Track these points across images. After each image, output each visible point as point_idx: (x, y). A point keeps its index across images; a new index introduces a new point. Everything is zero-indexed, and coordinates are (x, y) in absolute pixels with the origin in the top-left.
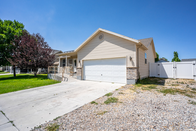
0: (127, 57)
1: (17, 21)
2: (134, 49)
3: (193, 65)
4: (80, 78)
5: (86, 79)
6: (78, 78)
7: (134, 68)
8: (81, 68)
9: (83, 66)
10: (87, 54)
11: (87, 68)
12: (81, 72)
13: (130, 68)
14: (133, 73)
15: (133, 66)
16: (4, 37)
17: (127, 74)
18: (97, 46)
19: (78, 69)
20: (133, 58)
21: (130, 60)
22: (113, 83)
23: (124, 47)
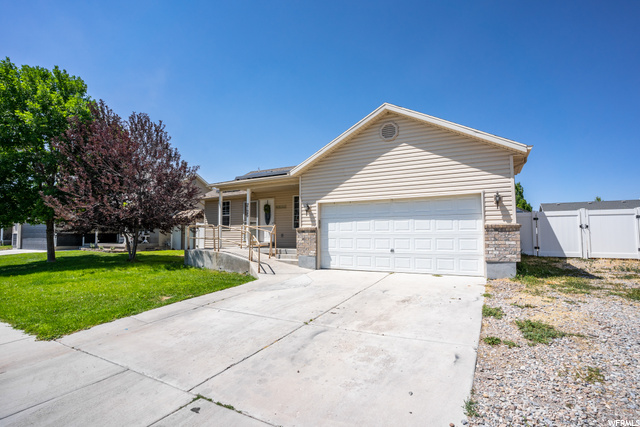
0: (484, 193)
1: (65, 72)
2: (507, 171)
3: (636, 220)
4: (313, 264)
5: (332, 266)
6: (301, 264)
7: (511, 227)
8: (313, 231)
9: (320, 222)
10: (337, 184)
11: (335, 229)
12: (316, 242)
13: (497, 229)
14: (507, 243)
15: (505, 223)
16: (27, 122)
17: (487, 246)
18: (374, 158)
19: (303, 232)
20: (504, 199)
21: (494, 204)
22: (438, 275)
23: (472, 164)
